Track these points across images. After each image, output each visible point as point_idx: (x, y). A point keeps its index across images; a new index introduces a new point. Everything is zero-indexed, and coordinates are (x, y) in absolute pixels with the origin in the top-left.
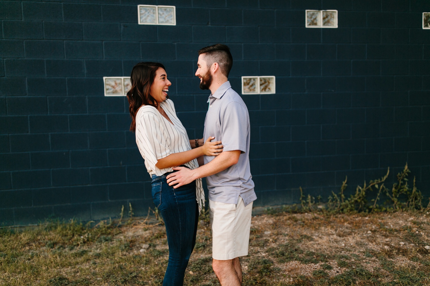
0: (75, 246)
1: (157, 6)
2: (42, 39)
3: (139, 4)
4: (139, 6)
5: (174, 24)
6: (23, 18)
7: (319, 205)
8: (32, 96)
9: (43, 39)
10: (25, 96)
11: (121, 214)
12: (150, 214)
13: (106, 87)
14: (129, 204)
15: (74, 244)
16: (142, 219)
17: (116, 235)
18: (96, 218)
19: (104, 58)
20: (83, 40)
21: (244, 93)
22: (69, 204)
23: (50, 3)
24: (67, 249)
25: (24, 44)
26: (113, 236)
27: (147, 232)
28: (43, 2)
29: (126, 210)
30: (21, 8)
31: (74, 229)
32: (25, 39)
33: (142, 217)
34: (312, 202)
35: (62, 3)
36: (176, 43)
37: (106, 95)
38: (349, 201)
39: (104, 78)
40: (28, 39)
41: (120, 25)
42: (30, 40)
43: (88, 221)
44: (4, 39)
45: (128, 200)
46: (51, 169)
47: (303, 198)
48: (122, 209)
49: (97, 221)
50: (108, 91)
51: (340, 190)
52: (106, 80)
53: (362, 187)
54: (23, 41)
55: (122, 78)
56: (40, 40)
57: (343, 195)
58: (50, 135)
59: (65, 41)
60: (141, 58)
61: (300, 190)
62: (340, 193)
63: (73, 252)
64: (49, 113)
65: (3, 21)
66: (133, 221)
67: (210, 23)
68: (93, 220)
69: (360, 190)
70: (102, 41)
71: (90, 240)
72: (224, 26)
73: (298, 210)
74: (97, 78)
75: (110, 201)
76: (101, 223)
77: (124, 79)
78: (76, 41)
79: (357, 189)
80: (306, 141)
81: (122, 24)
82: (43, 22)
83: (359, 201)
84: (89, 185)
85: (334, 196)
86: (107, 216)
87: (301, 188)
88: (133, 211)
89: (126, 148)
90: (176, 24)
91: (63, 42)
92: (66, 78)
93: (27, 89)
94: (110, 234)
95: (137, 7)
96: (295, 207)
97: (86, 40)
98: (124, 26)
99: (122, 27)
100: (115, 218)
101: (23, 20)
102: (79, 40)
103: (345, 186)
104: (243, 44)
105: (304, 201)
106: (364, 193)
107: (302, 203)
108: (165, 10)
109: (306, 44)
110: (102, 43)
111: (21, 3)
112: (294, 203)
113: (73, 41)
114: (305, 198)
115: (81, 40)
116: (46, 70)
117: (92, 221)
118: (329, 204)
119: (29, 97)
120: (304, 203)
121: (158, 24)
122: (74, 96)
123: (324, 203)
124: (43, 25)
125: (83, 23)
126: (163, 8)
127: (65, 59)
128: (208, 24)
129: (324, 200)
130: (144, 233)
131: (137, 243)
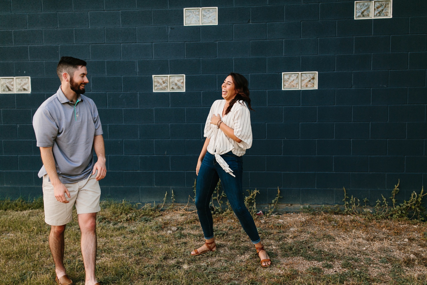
0: (119, 222)
1: (201, 8)
2: (103, 43)
3: (184, 8)
4: (184, 9)
5: (216, 23)
6: (89, 26)
7: (364, 208)
8: (95, 92)
9: (105, 43)
10: (90, 92)
11: (165, 199)
12: (190, 202)
13: (154, 84)
14: (172, 191)
15: (119, 220)
16: (183, 205)
17: (156, 217)
18: (144, 201)
19: (153, 58)
20: (136, 43)
21: (284, 89)
22: (122, 186)
23: (111, 11)
24: (111, 225)
25: (90, 48)
26: (154, 217)
27: (183, 217)
28: (106, 11)
29: (169, 195)
30: (88, 18)
31: (123, 209)
32: (91, 44)
33: (183, 204)
34: (356, 204)
35: (120, 11)
36: (217, 42)
37: (154, 91)
38: (401, 207)
39: (153, 76)
40: (93, 44)
41: (168, 28)
42: (95, 44)
43: (136, 203)
44: (75, 45)
45: (171, 187)
46: (109, 155)
47: (347, 200)
48: (166, 195)
49: (143, 204)
50: (155, 88)
51: (391, 195)
52: (155, 77)
53: (418, 193)
54: (89, 45)
55: (169, 75)
56: (102, 44)
57: (394, 200)
58: (108, 126)
59: (121, 44)
60: (185, 57)
61: (344, 190)
62: (392, 197)
63: (115, 226)
64: (108, 107)
65: (74, 29)
66: (175, 207)
67: (251, 22)
68: (141, 203)
69: (414, 196)
70: (152, 42)
71: (133, 218)
72: (265, 23)
73: (340, 211)
74: (147, 76)
75: (155, 186)
76: (147, 206)
77: (170, 76)
78: (130, 44)
79: (412, 195)
80: (351, 140)
81: (169, 26)
82: (105, 28)
83: (413, 207)
84: (138, 171)
85: (384, 200)
86: (152, 200)
87: (344, 189)
88: (174, 198)
89: (170, 139)
90: (218, 24)
91: (121, 45)
92: (122, 76)
93: (91, 86)
94: (151, 215)
95: (183, 10)
96: (337, 207)
97: (139, 43)
98: (171, 29)
99: (169, 29)
100: (160, 202)
101: (89, 28)
102: (133, 43)
103: (397, 190)
104: (284, 40)
105: (347, 203)
106: (420, 199)
107: (345, 204)
108: (209, 11)
109: (354, 37)
110: (152, 44)
111: (88, 13)
112: (336, 203)
113: (128, 44)
114: (348, 200)
115: (135, 43)
116: (106, 70)
117: (139, 203)
118: (376, 208)
119: (93, 93)
120: (347, 204)
121: (201, 25)
122: (128, 92)
123: (372, 206)
124: (104, 31)
125: (137, 27)
126: (206, 10)
127: (122, 60)
128: (249, 22)
129: (370, 203)
130: (180, 217)
131: (169, 226)
